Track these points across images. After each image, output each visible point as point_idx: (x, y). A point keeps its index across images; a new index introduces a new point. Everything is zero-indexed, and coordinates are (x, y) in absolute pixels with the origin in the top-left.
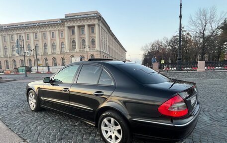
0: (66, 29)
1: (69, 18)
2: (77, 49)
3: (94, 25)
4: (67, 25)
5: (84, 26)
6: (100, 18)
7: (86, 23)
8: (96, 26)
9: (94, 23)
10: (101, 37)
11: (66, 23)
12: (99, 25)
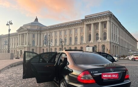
0: (85, 26)
1: (88, 18)
2: (92, 41)
3: (106, 22)
4: (86, 23)
5: (98, 23)
6: (111, 16)
7: (99, 21)
8: (108, 23)
9: (106, 20)
10: (111, 30)
11: (85, 22)
12: (110, 21)
